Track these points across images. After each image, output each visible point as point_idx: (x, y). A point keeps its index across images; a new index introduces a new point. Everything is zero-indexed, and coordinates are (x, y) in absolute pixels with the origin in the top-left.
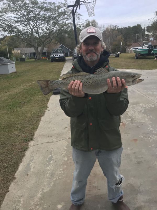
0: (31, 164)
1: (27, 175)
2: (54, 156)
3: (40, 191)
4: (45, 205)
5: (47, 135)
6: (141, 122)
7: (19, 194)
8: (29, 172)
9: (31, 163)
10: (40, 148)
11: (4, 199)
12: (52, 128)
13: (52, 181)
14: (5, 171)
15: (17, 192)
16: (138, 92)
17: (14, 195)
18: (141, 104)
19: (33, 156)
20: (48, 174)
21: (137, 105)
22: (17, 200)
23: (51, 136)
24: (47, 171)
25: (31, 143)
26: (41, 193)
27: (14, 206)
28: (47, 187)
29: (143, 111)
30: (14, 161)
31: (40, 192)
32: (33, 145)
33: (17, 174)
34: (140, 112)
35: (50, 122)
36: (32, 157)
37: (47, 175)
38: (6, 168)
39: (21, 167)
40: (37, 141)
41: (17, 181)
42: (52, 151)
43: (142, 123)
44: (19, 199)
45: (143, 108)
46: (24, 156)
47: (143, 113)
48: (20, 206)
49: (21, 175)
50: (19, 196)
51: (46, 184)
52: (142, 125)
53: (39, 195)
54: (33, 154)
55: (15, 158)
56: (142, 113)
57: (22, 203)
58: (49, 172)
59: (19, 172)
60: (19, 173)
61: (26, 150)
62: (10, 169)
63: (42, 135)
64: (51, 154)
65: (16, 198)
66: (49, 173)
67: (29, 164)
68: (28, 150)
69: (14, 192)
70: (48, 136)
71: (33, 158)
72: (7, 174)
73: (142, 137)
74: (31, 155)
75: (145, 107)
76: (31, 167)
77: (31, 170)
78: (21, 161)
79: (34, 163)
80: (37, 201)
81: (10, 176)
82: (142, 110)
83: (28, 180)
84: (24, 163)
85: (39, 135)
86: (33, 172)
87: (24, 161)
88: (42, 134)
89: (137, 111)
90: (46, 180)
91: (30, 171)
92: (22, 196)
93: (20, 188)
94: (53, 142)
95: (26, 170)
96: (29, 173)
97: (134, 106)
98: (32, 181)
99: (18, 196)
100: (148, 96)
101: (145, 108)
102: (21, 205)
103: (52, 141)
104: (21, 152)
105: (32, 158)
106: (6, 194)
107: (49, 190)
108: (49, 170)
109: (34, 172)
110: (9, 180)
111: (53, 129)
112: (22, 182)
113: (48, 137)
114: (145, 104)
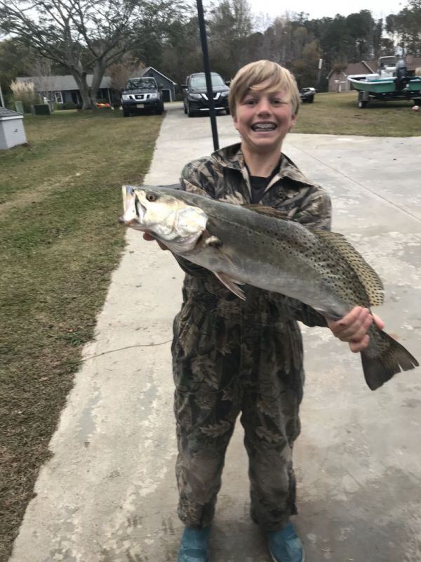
0: (93, 413)
1: (87, 444)
2: (159, 386)
3: (128, 494)
4: (148, 537)
5: (132, 324)
6: (400, 284)
7: (67, 504)
8: (90, 435)
9: (93, 407)
10: (115, 363)
11: (22, 519)
12: (147, 304)
13: (163, 461)
14: (19, 434)
15: (61, 496)
16: (379, 199)
17: (51, 506)
18: (393, 234)
19: (98, 386)
20: (148, 443)
21: (382, 236)
22: (63, 523)
23: (145, 327)
24: (144, 434)
25: (89, 349)
26: (133, 500)
27: (53, 541)
28: (149, 480)
29: (401, 253)
30: (43, 402)
31: (130, 495)
32: (95, 353)
33: (56, 442)
34: (394, 255)
35: (137, 287)
36: (96, 389)
37: (146, 445)
38: (21, 422)
39: (67, 420)
40: (106, 341)
41: (59, 464)
42: (152, 372)
43: (403, 286)
44: (69, 521)
45: (401, 244)
46: (71, 387)
47: (402, 258)
48: (73, 542)
49: (67, 445)
50: (67, 508)
51: (145, 471)
52: (405, 292)
53: (128, 506)
54: (99, 382)
55: (44, 394)
56: (398, 259)
57: (77, 530)
58: (150, 435)
59: (62, 435)
60: (62, 440)
61: (77, 371)
62: (34, 426)
63: (119, 324)
64: (151, 380)
65: (57, 518)
66: (151, 438)
67: (87, 412)
68: (81, 368)
69: (51, 497)
70: (135, 326)
71: (100, 394)
72: (27, 443)
73: (410, 328)
74: (93, 385)
75: (404, 240)
76: (94, 421)
77: (96, 430)
78: (63, 403)
79: (104, 407)
80: (122, 526)
81: (34, 448)
82: (399, 250)
83: (90, 461)
84: (73, 407)
85: (110, 324)
86: (103, 436)
87: (71, 402)
88: (119, 322)
89: (385, 254)
90: (144, 459)
91: (95, 432)
92: (76, 510)
93: (68, 485)
94: (152, 345)
95: (80, 431)
96: (91, 438)
97: (373, 238)
98: (103, 464)
99: (63, 511)
100: (409, 210)
101: (406, 243)
102: (74, 538)
103: (149, 341)
104: (60, 375)
105: (96, 393)
106: (27, 504)
107: (157, 491)
108: (148, 430)
109: (105, 435)
110: (33, 460)
111: (149, 306)
112: (74, 467)
113: (138, 329)
114: (405, 234)
